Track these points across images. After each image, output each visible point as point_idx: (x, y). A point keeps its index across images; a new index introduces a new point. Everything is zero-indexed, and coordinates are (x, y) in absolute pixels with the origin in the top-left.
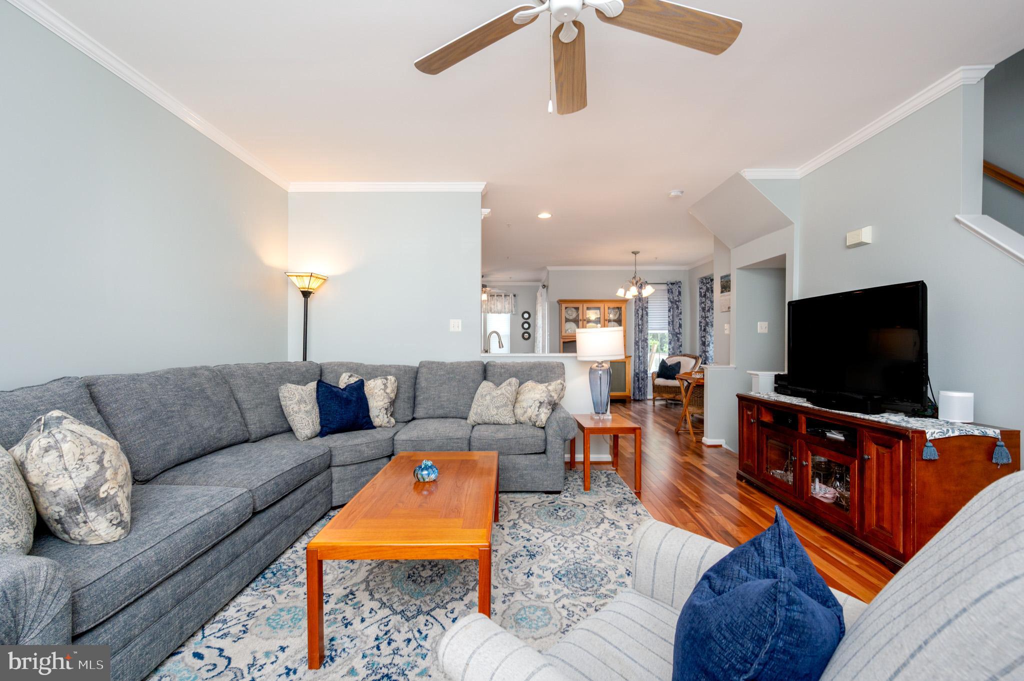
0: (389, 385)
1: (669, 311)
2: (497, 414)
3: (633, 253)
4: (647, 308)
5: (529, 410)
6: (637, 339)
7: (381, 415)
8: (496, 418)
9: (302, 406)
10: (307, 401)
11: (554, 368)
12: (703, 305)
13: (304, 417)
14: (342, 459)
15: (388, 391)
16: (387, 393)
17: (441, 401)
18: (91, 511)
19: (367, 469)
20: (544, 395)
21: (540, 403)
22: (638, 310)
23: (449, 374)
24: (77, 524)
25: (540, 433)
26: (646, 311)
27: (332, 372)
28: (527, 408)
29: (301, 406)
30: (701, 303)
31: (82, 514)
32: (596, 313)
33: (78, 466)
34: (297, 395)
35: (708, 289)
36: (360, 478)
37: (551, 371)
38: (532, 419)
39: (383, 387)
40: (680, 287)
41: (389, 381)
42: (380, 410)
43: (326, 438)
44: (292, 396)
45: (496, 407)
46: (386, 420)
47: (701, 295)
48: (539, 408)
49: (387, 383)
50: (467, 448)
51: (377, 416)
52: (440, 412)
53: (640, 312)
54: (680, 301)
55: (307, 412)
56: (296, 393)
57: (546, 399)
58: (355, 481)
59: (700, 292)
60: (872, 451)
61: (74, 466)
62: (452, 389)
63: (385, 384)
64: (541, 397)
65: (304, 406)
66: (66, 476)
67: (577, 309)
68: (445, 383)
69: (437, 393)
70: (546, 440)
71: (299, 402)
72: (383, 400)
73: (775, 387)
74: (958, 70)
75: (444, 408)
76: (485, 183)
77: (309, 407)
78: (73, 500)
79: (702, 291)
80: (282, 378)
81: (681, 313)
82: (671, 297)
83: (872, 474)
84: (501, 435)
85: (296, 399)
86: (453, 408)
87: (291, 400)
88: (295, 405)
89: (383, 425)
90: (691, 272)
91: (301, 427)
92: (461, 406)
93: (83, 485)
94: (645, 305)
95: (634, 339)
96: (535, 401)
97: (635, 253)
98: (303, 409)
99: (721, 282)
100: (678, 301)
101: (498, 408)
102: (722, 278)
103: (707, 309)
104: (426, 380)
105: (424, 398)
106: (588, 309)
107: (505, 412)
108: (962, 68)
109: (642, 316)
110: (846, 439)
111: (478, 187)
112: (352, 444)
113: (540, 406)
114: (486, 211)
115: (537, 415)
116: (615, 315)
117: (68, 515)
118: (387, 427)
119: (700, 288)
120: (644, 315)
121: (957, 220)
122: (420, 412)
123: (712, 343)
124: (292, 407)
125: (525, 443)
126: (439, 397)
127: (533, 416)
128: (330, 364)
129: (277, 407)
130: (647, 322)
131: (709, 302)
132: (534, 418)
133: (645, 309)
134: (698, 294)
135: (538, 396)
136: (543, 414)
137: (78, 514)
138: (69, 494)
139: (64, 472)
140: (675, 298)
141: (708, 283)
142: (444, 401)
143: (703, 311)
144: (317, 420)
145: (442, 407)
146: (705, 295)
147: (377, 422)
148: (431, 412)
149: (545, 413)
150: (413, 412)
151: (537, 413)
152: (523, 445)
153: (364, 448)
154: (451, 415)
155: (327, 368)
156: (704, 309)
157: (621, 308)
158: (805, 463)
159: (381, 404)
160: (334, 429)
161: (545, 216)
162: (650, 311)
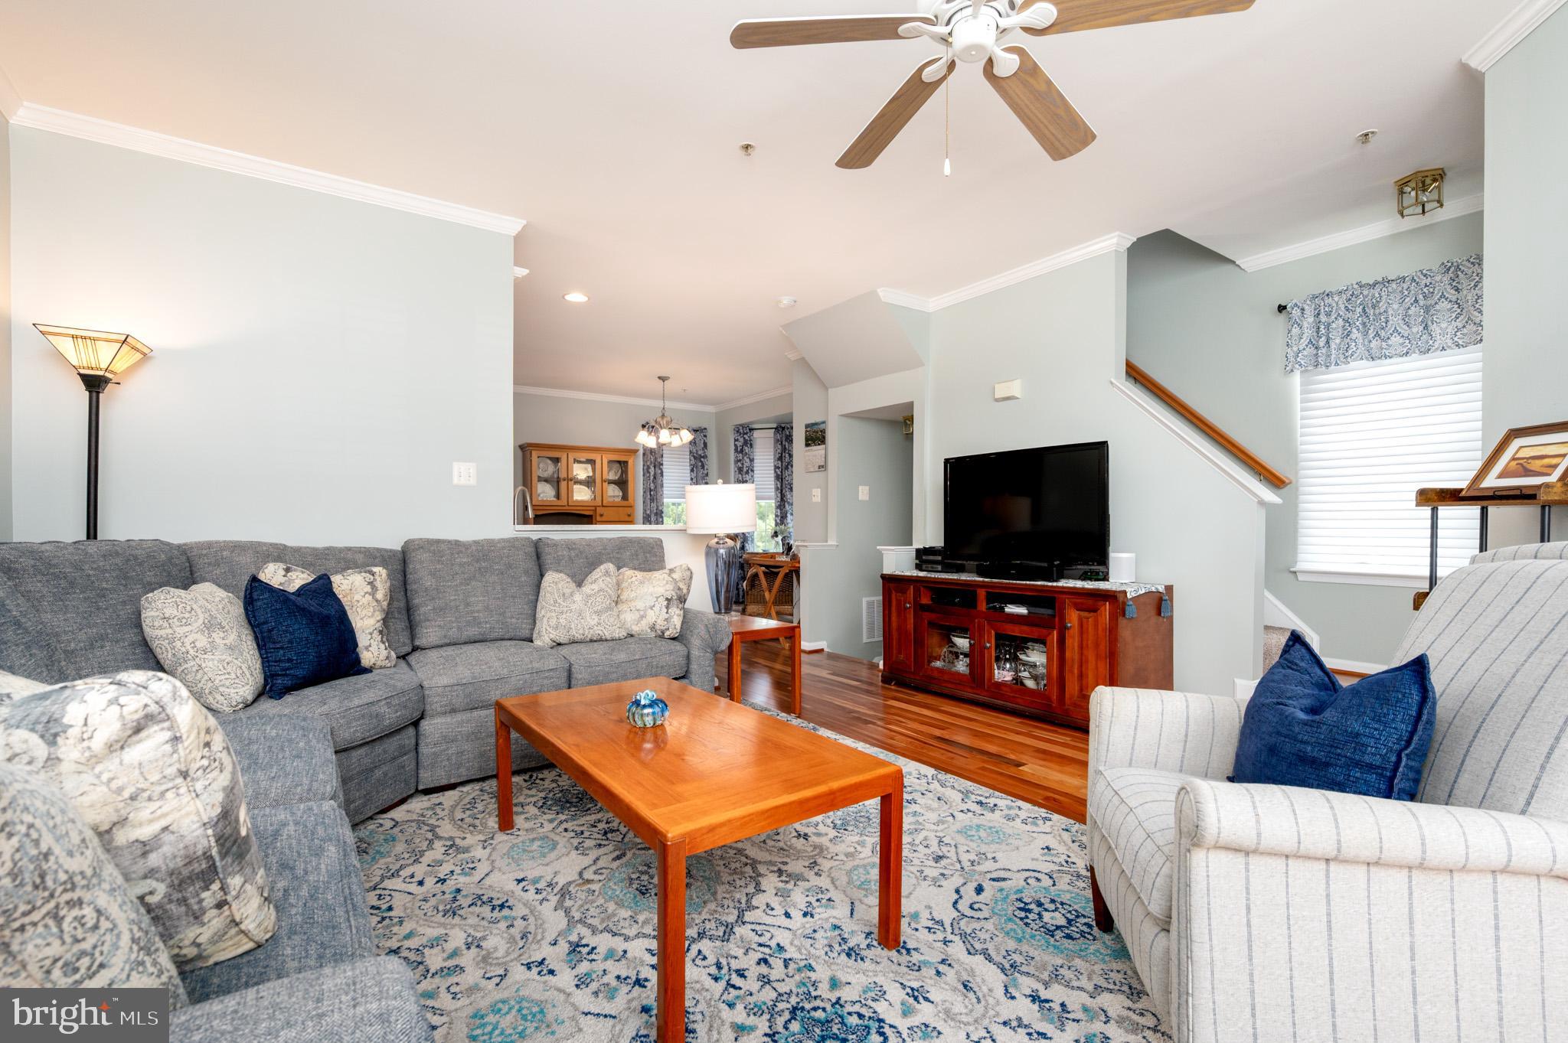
0: (378, 584)
1: (692, 470)
2: (599, 624)
3: (659, 378)
4: (662, 464)
5: (650, 613)
6: (648, 512)
7: (374, 644)
8: (598, 631)
9: (217, 636)
10: (224, 623)
11: (652, 548)
12: (740, 464)
13: (229, 659)
14: (347, 734)
15: (380, 595)
16: (377, 601)
17: (473, 612)
18: (233, 874)
19: (385, 752)
20: (670, 587)
21: (667, 599)
22: (649, 467)
23: (478, 561)
24: (197, 917)
25: (678, 647)
26: (661, 469)
27: (217, 564)
28: (645, 611)
29: (214, 635)
30: (737, 461)
31: (215, 886)
32: (586, 469)
33: (205, 762)
34: (199, 611)
35: (746, 443)
36: (372, 770)
37: (650, 552)
38: (658, 627)
39: (368, 589)
40: (705, 436)
41: (377, 577)
42: (371, 634)
43: (289, 699)
44: (187, 615)
45: (595, 612)
46: (384, 653)
47: (736, 450)
48: (667, 607)
49: (375, 580)
50: (566, 685)
51: (367, 648)
52: (472, 632)
53: (652, 470)
54: (705, 457)
55: (231, 648)
56: (195, 606)
57: (674, 594)
58: (366, 779)
59: (735, 445)
60: (1073, 617)
61: (198, 765)
62: (490, 589)
63: (370, 583)
64: (667, 591)
65: (222, 635)
66: (183, 790)
67: (556, 460)
68: (474, 577)
69: (461, 597)
70: (688, 657)
71: (209, 626)
72: (373, 616)
73: (916, 564)
74: (1112, 235)
75: (480, 623)
76: (525, 222)
77: (232, 638)
78: (200, 853)
79: (739, 444)
80: (126, 578)
81: (707, 475)
82: (694, 451)
83: (1072, 642)
84: (622, 656)
85: (200, 621)
86: (498, 622)
87: (186, 625)
88: (199, 636)
89: (379, 663)
90: (720, 417)
91: (227, 683)
92: (512, 617)
93: (219, 810)
94: (659, 460)
95: (642, 511)
96: (657, 598)
97: (663, 379)
98: (218, 641)
99: (806, 431)
100: (703, 457)
101: (598, 613)
102: (807, 426)
103: (745, 470)
104: (433, 574)
105: (434, 609)
106: (576, 461)
107: (612, 620)
108: (1117, 233)
109: (655, 478)
110: (1029, 613)
111: (512, 226)
112: (361, 702)
113: (668, 604)
114: (521, 272)
115: (666, 620)
116: (616, 474)
117: (176, 896)
118: (385, 667)
119: (736, 440)
120: (659, 476)
121: (1112, 383)
122: (429, 634)
123: (792, 514)
124: (191, 638)
125: (660, 664)
126: (468, 605)
127: (659, 621)
128: (209, 545)
129: (132, 644)
130: (662, 486)
131: (748, 460)
132: (661, 624)
133: (658, 465)
134: (733, 447)
135: (660, 590)
136: (675, 617)
137: (207, 888)
138: (189, 839)
139: (180, 780)
140: (700, 453)
141: (746, 433)
142: (478, 611)
143: (740, 473)
144: (257, 665)
145: (476, 622)
146: (742, 451)
147: (367, 658)
148: (453, 634)
149: (679, 615)
150: (413, 637)
151: (667, 616)
152: (657, 667)
153: (383, 709)
154: (493, 635)
155: (200, 556)
156: (740, 470)
157: (627, 462)
158: (988, 645)
159: (372, 621)
160: (304, 677)
161: (576, 297)
162: (665, 468)
